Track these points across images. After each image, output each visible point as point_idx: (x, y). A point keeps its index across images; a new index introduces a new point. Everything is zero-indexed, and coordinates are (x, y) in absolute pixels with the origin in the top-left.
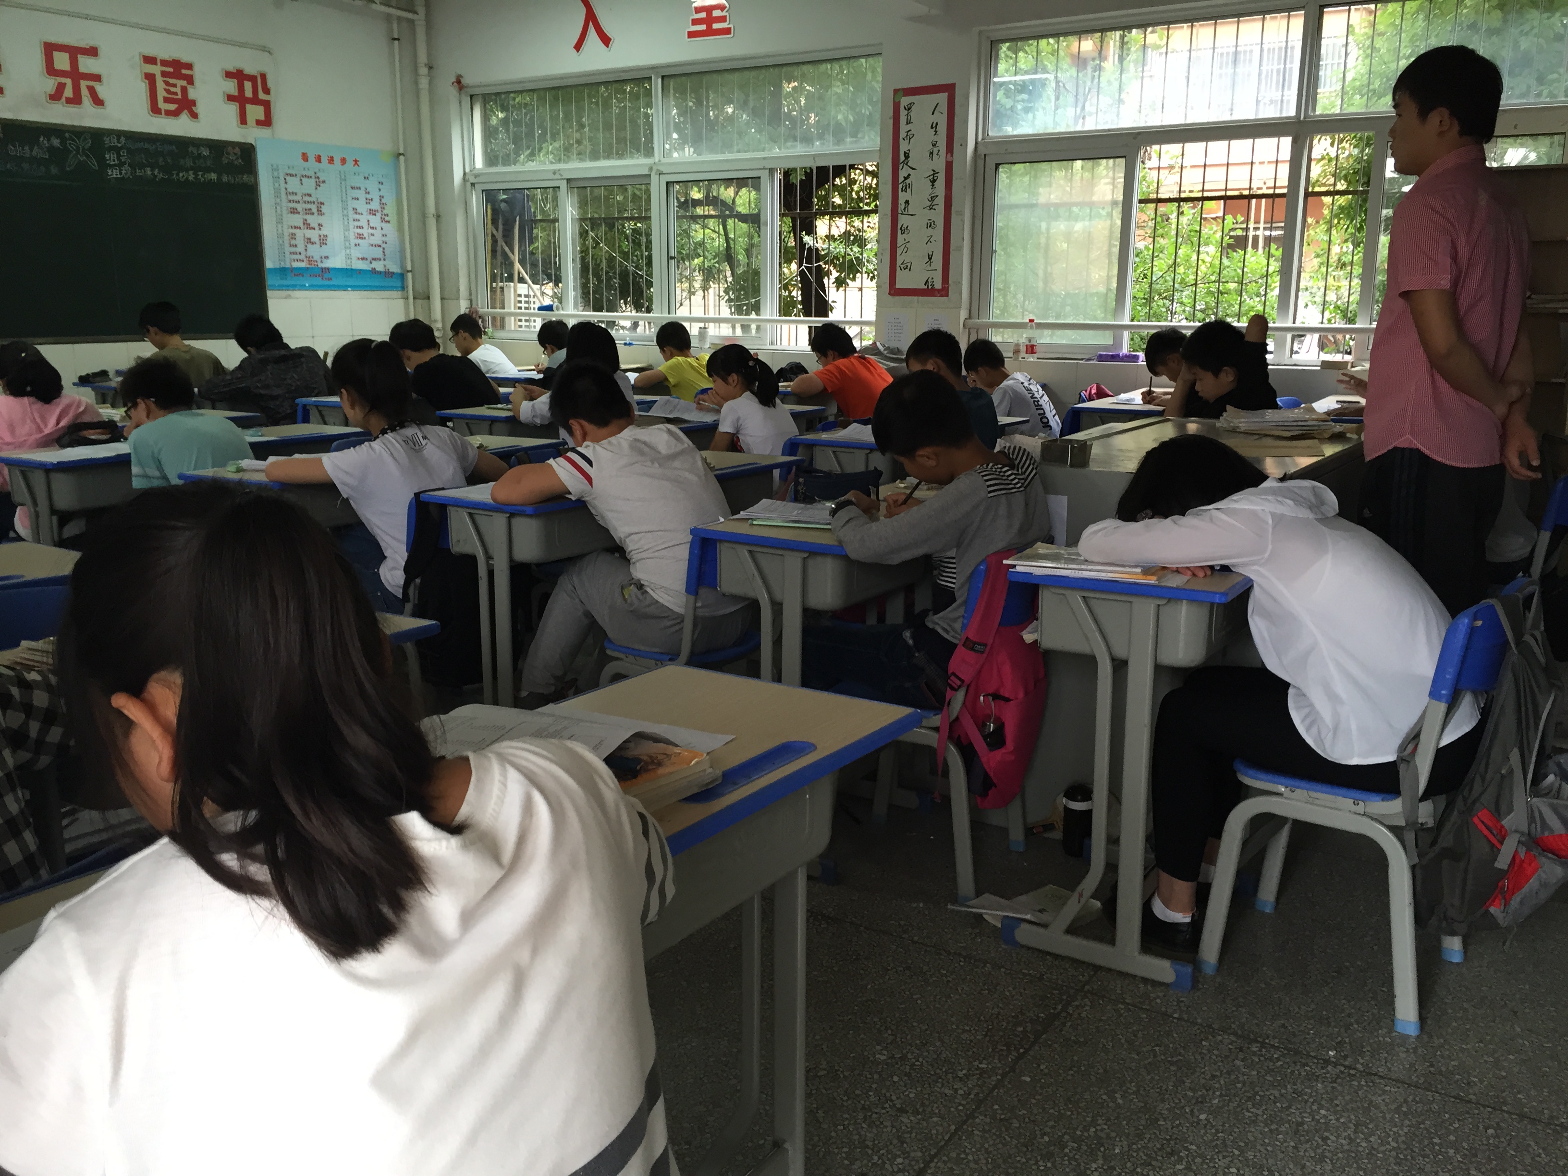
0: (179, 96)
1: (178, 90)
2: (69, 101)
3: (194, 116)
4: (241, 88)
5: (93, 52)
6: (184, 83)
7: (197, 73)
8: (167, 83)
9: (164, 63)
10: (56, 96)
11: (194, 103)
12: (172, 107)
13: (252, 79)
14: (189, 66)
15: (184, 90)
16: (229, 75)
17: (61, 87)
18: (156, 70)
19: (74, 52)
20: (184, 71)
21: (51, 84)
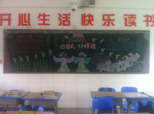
0: (132, 22)
1: (132, 21)
2: (107, 25)
3: (135, 26)
4: (148, 19)
5: (113, 15)
6: (134, 19)
7: (137, 17)
8: (129, 19)
9: (129, 15)
10: (104, 25)
11: (135, 23)
12: (130, 24)
13: (151, 16)
14: (135, 15)
15: (134, 20)
16: (145, 16)
17: (105, 23)
18: (127, 17)
19: (109, 16)
20: (134, 17)
21: (103, 22)
